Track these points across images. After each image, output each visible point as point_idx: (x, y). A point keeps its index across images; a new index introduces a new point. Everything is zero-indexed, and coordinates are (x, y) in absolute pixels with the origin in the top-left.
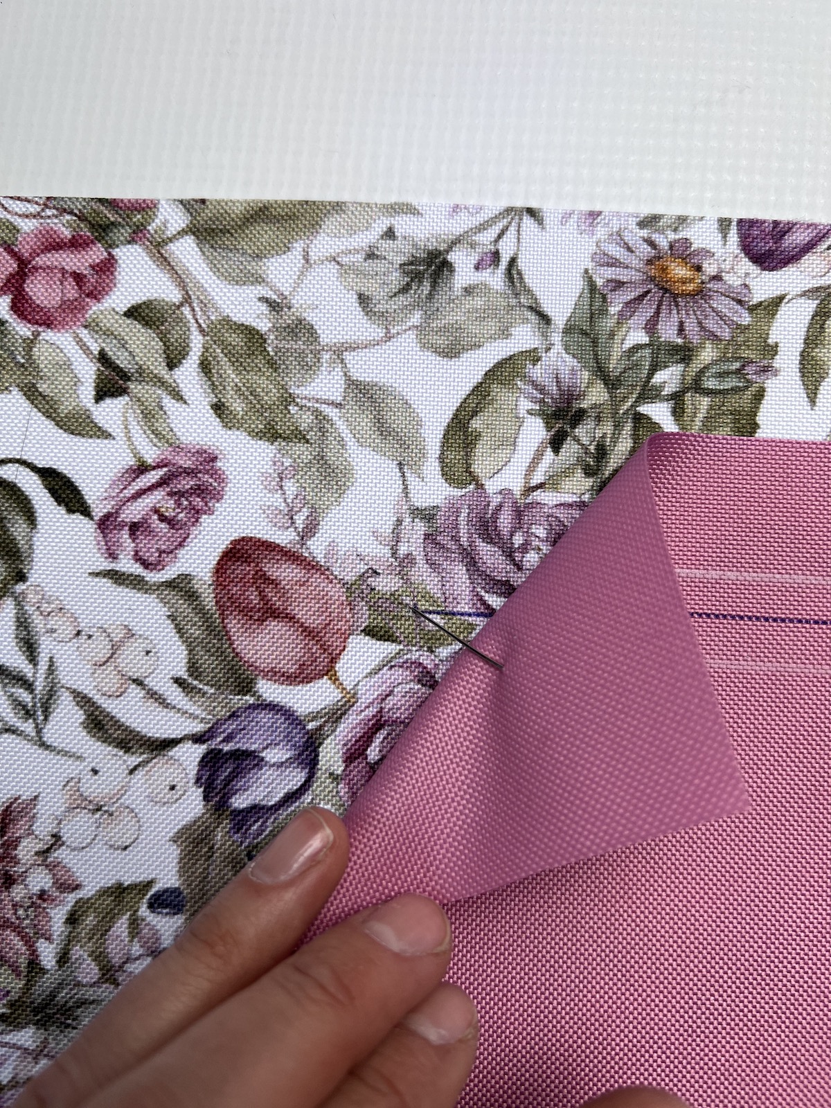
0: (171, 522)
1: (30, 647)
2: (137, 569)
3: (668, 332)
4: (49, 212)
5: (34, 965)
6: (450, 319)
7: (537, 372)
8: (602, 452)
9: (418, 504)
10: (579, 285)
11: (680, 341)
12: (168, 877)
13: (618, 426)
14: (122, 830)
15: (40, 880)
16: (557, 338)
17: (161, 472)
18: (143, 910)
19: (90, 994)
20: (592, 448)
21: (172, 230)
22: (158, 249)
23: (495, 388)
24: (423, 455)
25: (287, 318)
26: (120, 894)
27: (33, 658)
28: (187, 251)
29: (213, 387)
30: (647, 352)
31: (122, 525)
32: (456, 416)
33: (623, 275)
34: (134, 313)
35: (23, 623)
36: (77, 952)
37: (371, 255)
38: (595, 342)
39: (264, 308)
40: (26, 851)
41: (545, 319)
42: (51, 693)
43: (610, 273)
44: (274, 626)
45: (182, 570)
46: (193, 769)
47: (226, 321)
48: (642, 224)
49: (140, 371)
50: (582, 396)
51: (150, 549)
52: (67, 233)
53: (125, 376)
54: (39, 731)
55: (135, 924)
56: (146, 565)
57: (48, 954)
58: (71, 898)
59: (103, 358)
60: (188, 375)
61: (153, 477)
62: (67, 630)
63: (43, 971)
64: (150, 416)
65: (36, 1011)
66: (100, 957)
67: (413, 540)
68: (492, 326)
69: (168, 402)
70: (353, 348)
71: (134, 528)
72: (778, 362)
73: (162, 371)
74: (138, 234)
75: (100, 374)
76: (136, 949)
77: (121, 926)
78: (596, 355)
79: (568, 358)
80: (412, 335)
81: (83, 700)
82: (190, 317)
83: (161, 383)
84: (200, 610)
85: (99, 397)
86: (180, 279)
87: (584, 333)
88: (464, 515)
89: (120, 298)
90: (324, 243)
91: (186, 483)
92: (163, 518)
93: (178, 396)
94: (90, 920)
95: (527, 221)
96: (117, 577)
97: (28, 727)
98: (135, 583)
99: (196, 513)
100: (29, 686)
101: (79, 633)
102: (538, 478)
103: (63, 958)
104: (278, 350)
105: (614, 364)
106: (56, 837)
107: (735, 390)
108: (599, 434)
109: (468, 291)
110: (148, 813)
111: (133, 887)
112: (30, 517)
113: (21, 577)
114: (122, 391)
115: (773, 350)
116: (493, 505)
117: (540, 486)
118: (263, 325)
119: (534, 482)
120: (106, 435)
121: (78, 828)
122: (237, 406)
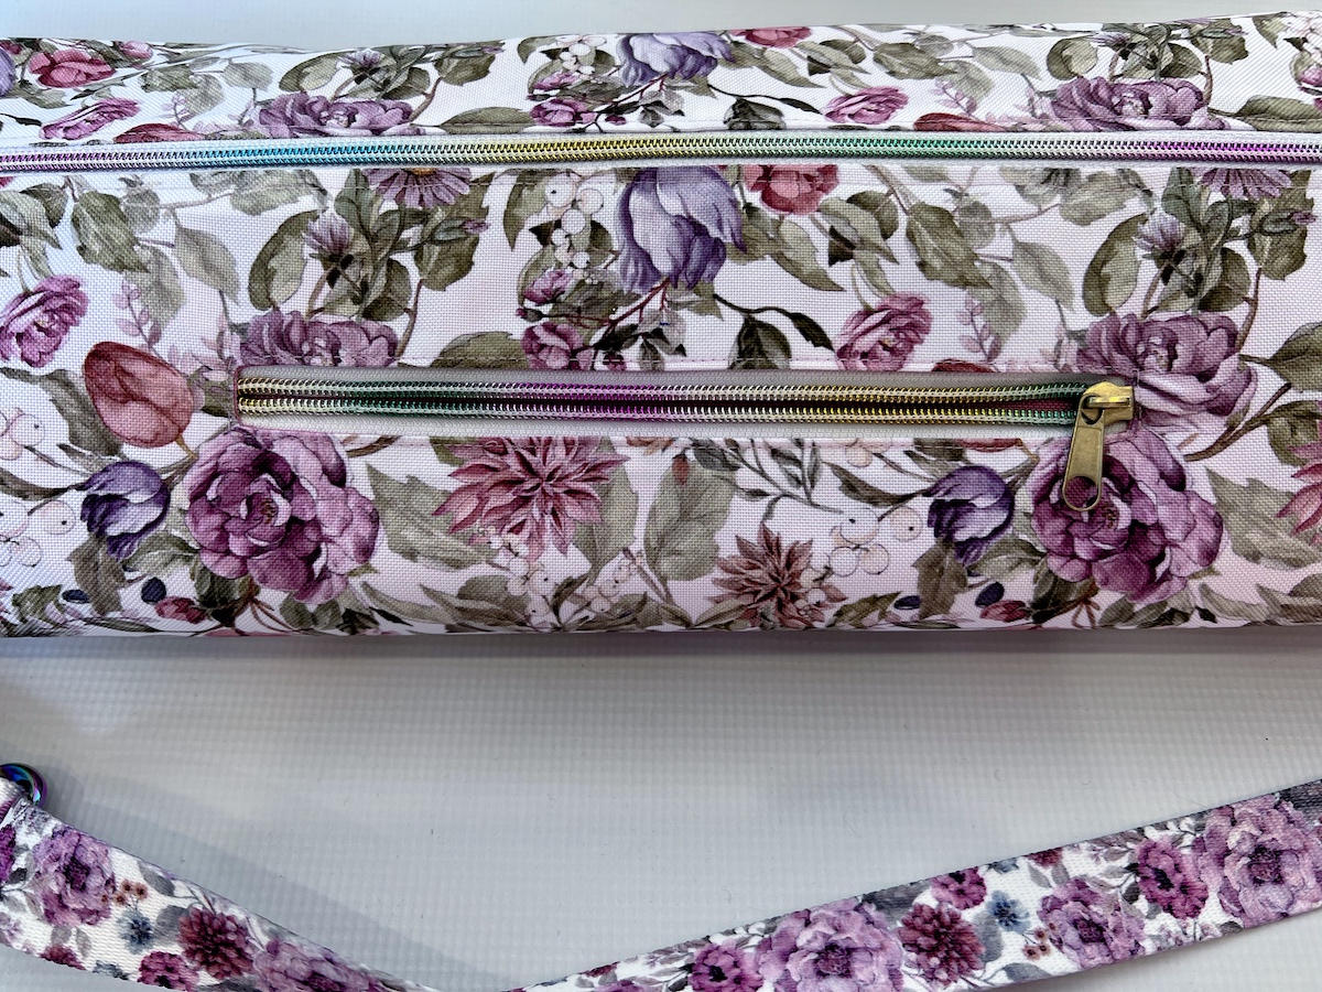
3: (412, 202)
7: (316, 226)
8: (365, 287)
9: (235, 322)
11: (420, 208)
13: (376, 268)
20: (358, 284)
23: (287, 238)
24: (237, 285)
30: (396, 215)
32: (259, 258)
38: (358, 208)
44: (133, 405)
46: (78, 510)
50: (350, 246)
67: (233, 348)
72: (488, 220)
78: (360, 217)
79: (338, 217)
88: (265, 330)
102: (319, 304)
105: (373, 224)
107: (457, 240)
108: (363, 274)
116: (286, 323)
117: (320, 310)
119: (316, 307)
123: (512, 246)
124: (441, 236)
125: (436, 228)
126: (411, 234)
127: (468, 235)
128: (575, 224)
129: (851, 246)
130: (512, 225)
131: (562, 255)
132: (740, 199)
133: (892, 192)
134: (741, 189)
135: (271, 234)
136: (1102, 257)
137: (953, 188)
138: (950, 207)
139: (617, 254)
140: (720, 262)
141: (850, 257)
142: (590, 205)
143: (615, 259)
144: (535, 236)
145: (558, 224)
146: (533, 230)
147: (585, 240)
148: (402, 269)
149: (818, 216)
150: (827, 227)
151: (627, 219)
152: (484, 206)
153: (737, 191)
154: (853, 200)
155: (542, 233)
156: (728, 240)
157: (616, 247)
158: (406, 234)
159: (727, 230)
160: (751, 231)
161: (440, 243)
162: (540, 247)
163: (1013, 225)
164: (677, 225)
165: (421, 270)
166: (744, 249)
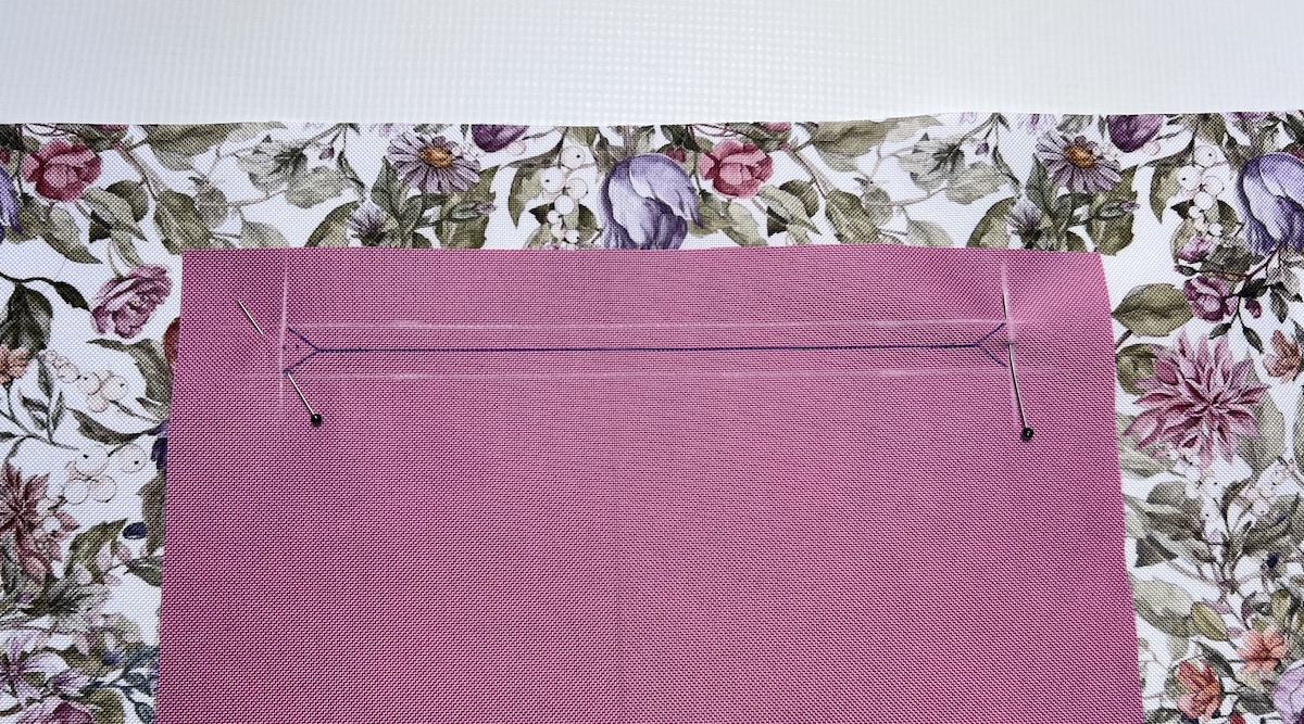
0: (138, 310)
1: (47, 387)
2: (117, 338)
4: (58, 132)
5: (50, 578)
6: (305, 186)
10: (380, 165)
12: (135, 515)
14: (104, 490)
15: (52, 524)
16: (368, 195)
17: (132, 281)
18: (120, 537)
19: (86, 591)
21: (135, 142)
22: (127, 152)
25: (206, 189)
26: (105, 530)
27: (49, 395)
28: (145, 153)
29: (163, 231)
31: (108, 313)
33: (405, 158)
34: (112, 189)
35: (43, 373)
36: (77, 566)
37: (257, 152)
39: (192, 183)
40: (42, 508)
41: (361, 185)
42: (59, 413)
43: (398, 157)
45: (145, 337)
47: (170, 192)
48: (416, 130)
49: (118, 222)
51: (124, 325)
52: (70, 144)
53: (108, 226)
54: (50, 435)
55: (115, 548)
56: (122, 335)
57: (58, 570)
58: (73, 534)
59: (94, 216)
60: (147, 224)
61: (127, 284)
62: (70, 374)
63: (56, 580)
64: (125, 250)
65: (50, 605)
66: (93, 568)
68: (330, 190)
69: (135, 240)
70: (246, 204)
71: (115, 315)
72: (495, 203)
73: (131, 222)
74: (115, 144)
75: (92, 226)
76: (116, 561)
77: (106, 548)
80: (282, 196)
81: (79, 415)
82: (147, 190)
83: (131, 230)
84: (156, 359)
85: (92, 240)
86: (141, 169)
87: (383, 191)
89: (104, 180)
90: (227, 146)
91: (147, 287)
92: (133, 308)
93: (142, 237)
94: (86, 546)
95: (349, 130)
96: (104, 343)
97: (44, 434)
98: (116, 346)
99: (153, 304)
100: (45, 410)
101: (79, 377)
103: (69, 571)
104: (201, 207)
106: (62, 498)
109: (316, 170)
110: (120, 478)
111: (114, 524)
112: (49, 312)
113: (43, 347)
114: (107, 235)
115: (493, 196)
118: (192, 194)
120: (98, 261)
121: (75, 491)
122: (178, 241)
123: (516, 225)
124: (458, 216)
125: (451, 210)
126: (433, 213)
127: (480, 215)
128: (566, 206)
129: (786, 222)
130: (515, 208)
131: (557, 231)
132: (696, 187)
133: (814, 180)
134: (697, 179)
135: (321, 221)
136: (981, 230)
137: (862, 177)
138: (859, 193)
139: (601, 231)
140: (683, 236)
141: (784, 229)
142: (577, 192)
143: (599, 235)
144: (533, 216)
145: (552, 207)
146: (533, 211)
147: (574, 220)
148: (426, 242)
149: (758, 199)
150: (765, 208)
151: (607, 204)
152: (491, 191)
153: (693, 180)
154: (784, 187)
155: (540, 214)
156: (688, 218)
157: (600, 226)
158: (427, 213)
159: (687, 211)
160: (705, 211)
161: (456, 220)
162: (537, 224)
163: (907, 208)
164: (648, 205)
165: (442, 242)
166: (701, 225)
